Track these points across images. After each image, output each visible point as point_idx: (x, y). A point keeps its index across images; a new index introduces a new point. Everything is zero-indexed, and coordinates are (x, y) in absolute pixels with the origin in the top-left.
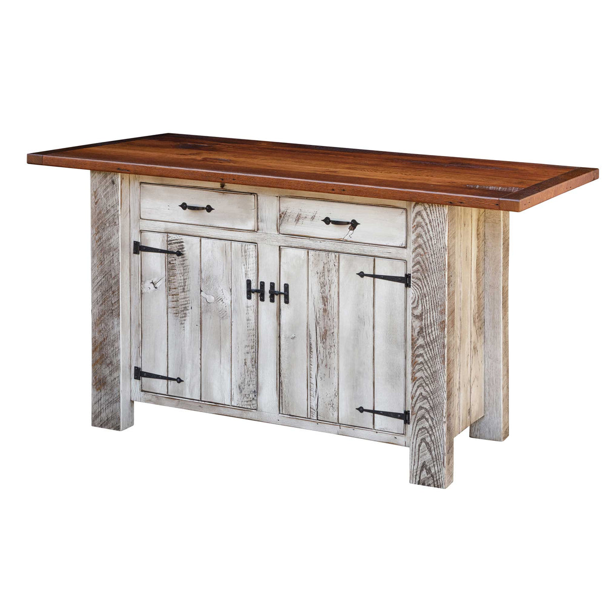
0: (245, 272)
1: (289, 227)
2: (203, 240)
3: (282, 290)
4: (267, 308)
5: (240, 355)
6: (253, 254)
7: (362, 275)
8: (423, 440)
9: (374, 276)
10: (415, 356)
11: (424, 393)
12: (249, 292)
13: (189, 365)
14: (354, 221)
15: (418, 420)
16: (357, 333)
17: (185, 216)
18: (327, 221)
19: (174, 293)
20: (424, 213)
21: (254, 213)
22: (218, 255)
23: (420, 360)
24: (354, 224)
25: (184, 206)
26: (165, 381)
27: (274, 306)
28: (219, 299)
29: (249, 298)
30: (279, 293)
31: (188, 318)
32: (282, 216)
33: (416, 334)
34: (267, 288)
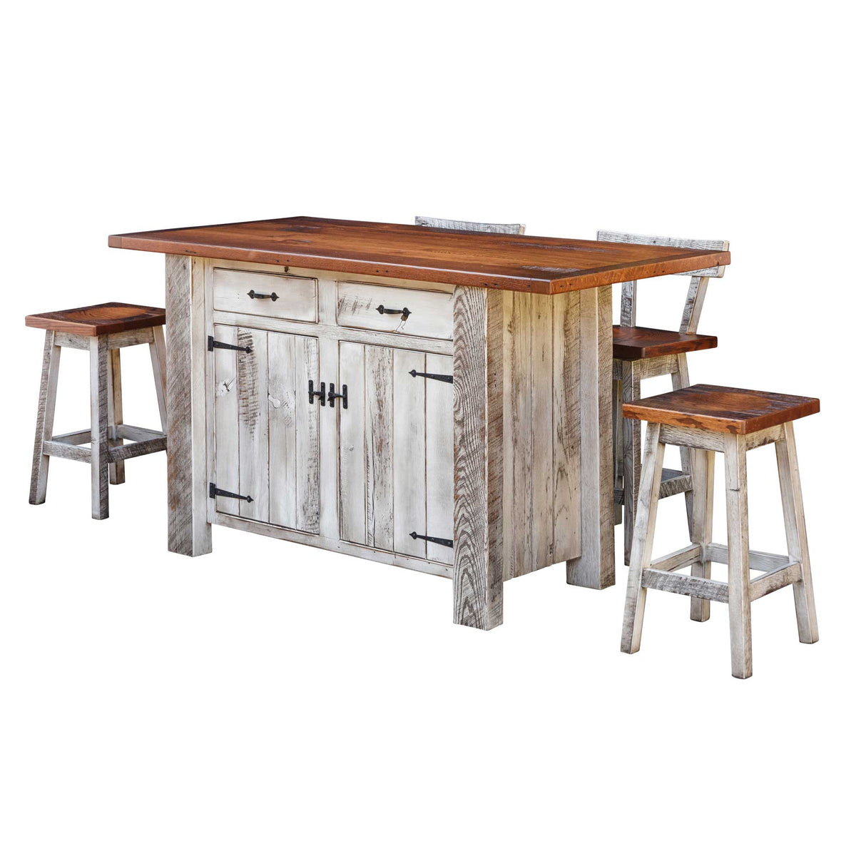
0: (307, 372)
1: (348, 318)
2: (270, 333)
3: (341, 394)
4: (328, 412)
5: (304, 470)
6: (314, 349)
7: (414, 373)
8: (466, 571)
9: (426, 375)
10: (457, 470)
11: (466, 515)
12: (311, 394)
13: (258, 483)
14: (405, 309)
15: (461, 547)
16: (410, 442)
17: (252, 306)
18: (381, 310)
19: (244, 397)
20: (464, 298)
21: (314, 300)
22: (283, 351)
23: (462, 474)
24: (406, 313)
25: (252, 294)
26: (237, 500)
27: (334, 410)
28: (284, 404)
29: (311, 402)
30: (339, 396)
31: (257, 426)
32: (341, 304)
33: (458, 443)
34: (327, 390)
